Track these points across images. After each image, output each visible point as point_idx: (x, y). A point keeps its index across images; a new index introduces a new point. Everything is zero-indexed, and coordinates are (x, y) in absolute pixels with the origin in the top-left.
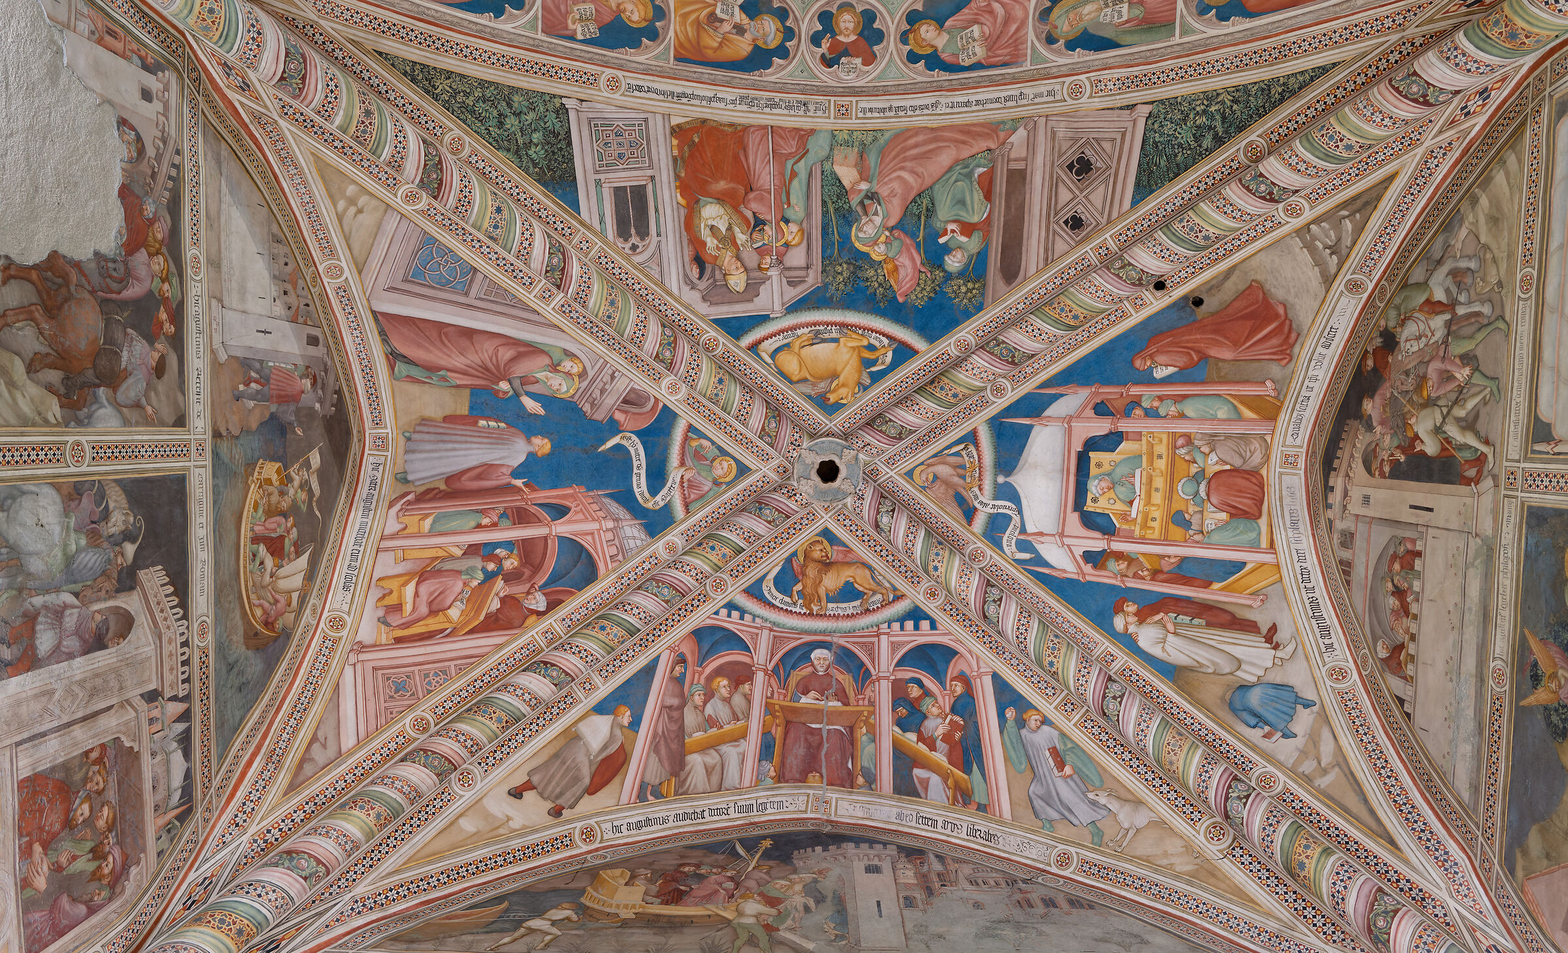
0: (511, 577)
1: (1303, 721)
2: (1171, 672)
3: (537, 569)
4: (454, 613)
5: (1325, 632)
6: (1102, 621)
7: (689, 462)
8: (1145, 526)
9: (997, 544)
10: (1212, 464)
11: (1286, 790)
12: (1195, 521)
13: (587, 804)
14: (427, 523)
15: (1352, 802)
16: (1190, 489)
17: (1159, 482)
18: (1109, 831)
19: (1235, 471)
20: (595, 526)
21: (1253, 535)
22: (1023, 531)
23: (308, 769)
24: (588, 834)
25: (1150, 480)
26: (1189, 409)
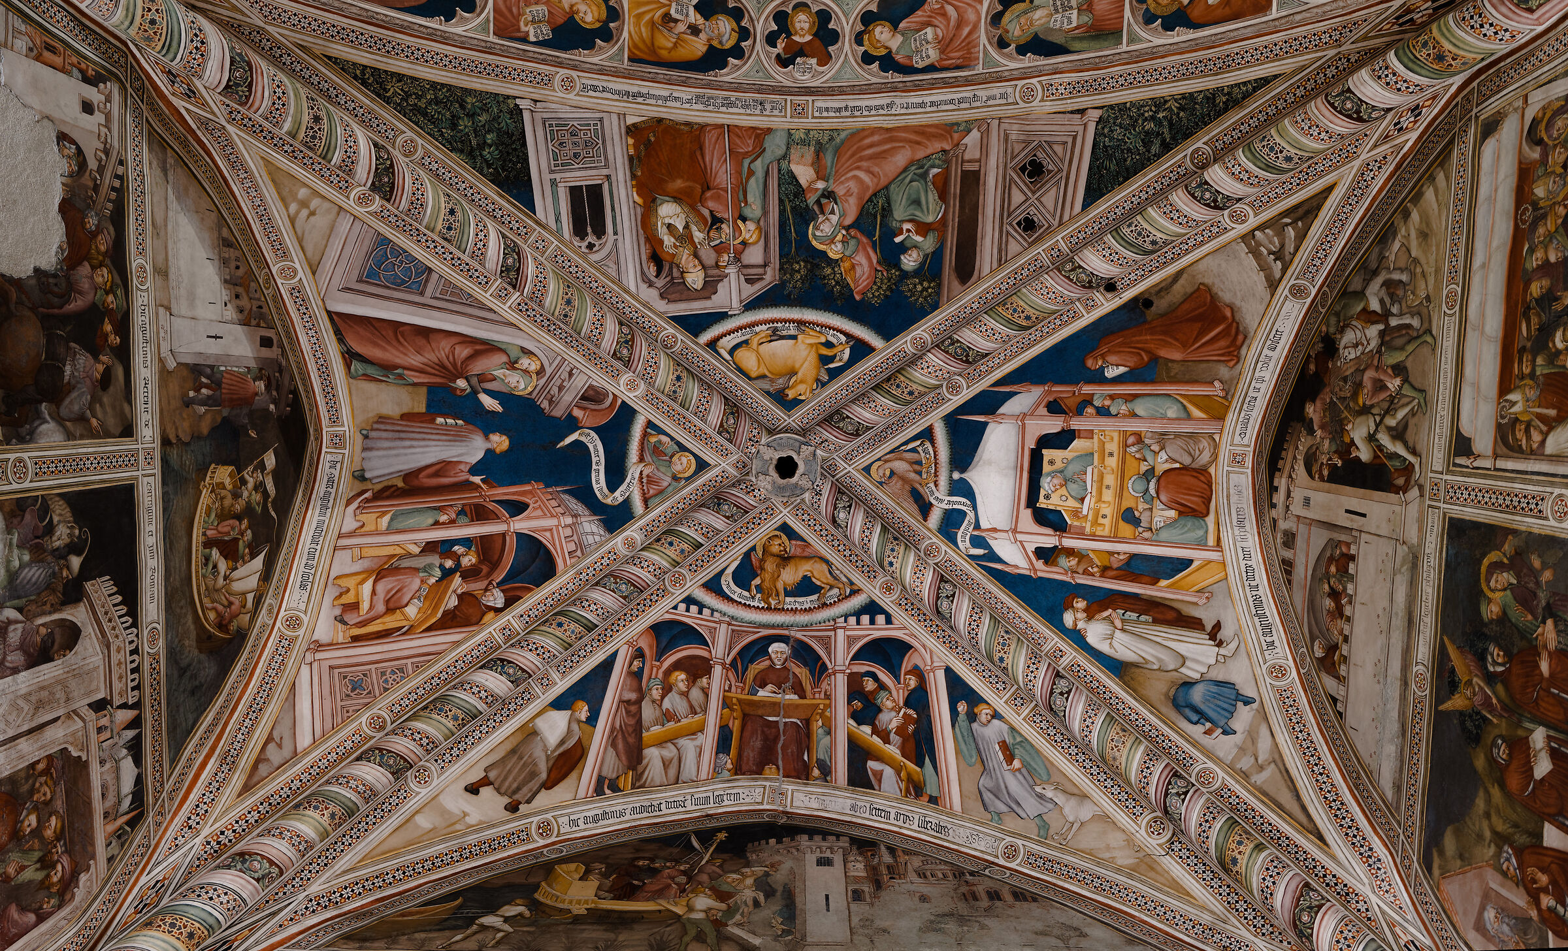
0: (469, 574)
1: (1243, 717)
2: (1119, 668)
3: (495, 566)
4: (412, 611)
5: (1267, 629)
6: (1053, 617)
7: (648, 458)
8: (1095, 523)
9: (952, 540)
10: (1162, 463)
11: (1224, 786)
12: (1144, 518)
13: (544, 799)
14: (387, 518)
15: (1286, 798)
16: (1141, 486)
17: (1110, 480)
18: (1055, 824)
19: (1184, 468)
20: (554, 522)
21: (1201, 533)
22: (977, 526)
23: (263, 769)
24: (545, 828)
25: (1101, 477)
26: (1140, 408)
